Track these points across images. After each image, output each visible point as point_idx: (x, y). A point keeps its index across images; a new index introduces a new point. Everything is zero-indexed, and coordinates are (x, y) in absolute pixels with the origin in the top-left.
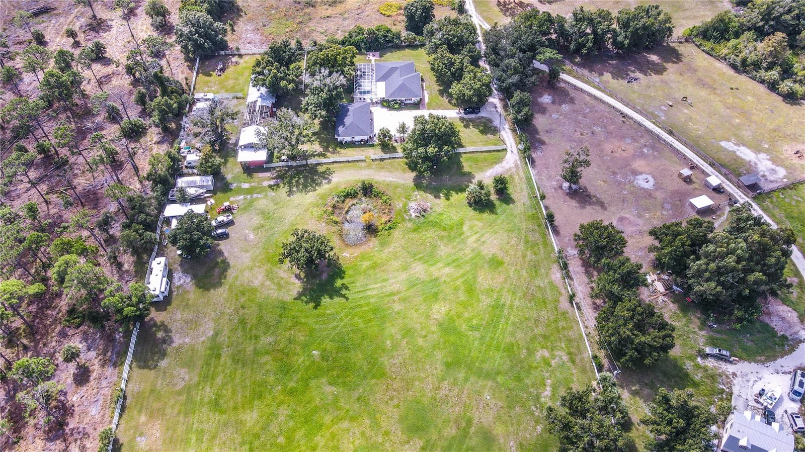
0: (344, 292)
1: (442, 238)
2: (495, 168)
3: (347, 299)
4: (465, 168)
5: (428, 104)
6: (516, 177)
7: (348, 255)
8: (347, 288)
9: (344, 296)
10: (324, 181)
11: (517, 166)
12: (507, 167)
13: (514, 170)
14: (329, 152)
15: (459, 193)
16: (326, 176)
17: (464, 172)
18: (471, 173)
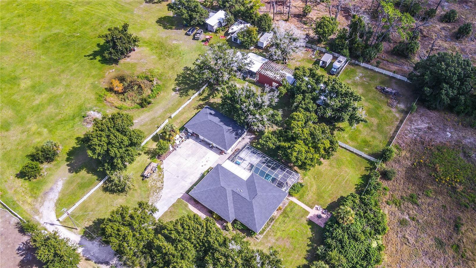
0: (91, 57)
1: (57, 115)
2: (57, 194)
3: (85, 56)
4: (86, 172)
5: (186, 206)
6: (30, 200)
7: (111, 71)
8: (91, 59)
9: (89, 56)
10: (178, 88)
11: (37, 212)
12: (46, 204)
13: (37, 205)
14: (204, 104)
15: (71, 149)
16: (182, 91)
17: (82, 169)
18: (76, 173)
